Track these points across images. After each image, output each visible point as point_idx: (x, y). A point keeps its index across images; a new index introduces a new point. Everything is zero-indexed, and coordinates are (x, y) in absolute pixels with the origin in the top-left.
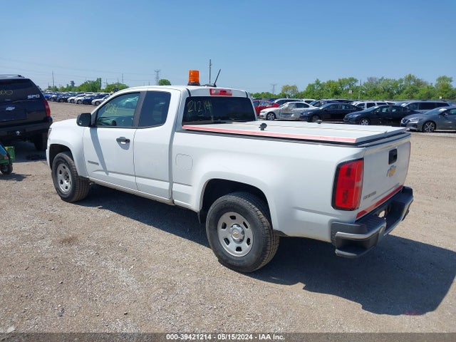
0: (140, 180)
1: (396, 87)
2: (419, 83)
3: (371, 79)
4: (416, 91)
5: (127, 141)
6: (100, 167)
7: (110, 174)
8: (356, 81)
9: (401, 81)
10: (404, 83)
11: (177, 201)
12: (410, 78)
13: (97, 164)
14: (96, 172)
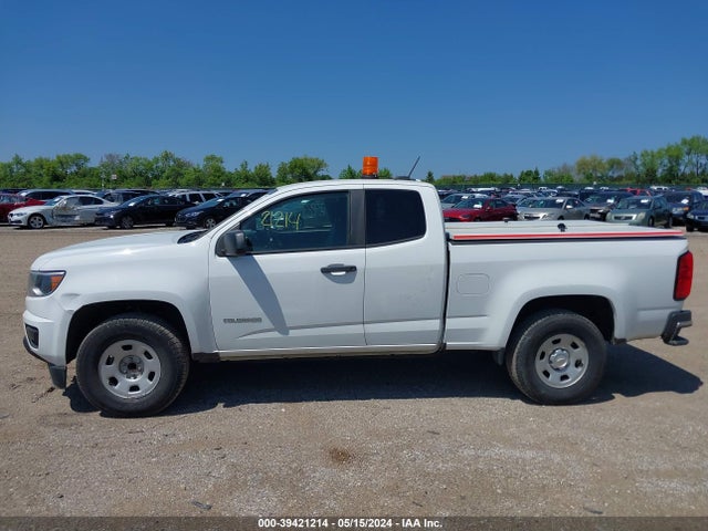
0: (372, 328)
1: (152, 169)
2: (180, 164)
3: (110, 156)
4: (180, 174)
5: (352, 269)
6: (266, 323)
7: (291, 331)
8: (86, 160)
9: (157, 160)
10: (160, 164)
11: (451, 344)
12: (167, 157)
13: (259, 320)
14: (249, 337)
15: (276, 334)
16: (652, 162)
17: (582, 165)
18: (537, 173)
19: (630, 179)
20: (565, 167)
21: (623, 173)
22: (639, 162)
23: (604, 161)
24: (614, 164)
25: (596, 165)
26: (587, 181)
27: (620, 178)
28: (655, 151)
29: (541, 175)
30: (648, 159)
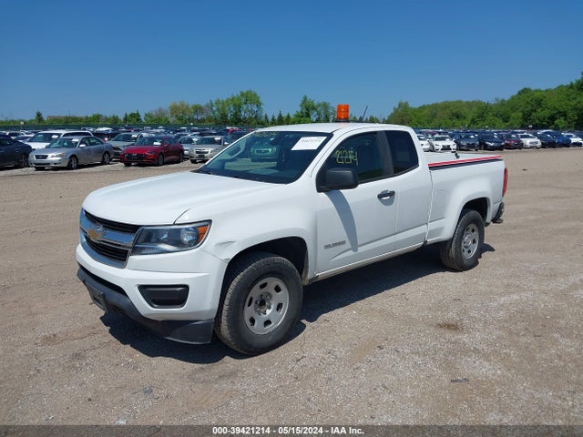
5: (392, 194)
13: (343, 243)
14: (337, 258)
15: (351, 252)
16: (223, 108)
17: (174, 109)
18: (138, 114)
19: (210, 121)
20: (160, 110)
21: (204, 116)
22: (214, 109)
23: (190, 107)
24: (198, 109)
25: (184, 109)
26: (179, 122)
27: (203, 121)
28: (225, 100)
29: (142, 117)
30: (220, 106)
